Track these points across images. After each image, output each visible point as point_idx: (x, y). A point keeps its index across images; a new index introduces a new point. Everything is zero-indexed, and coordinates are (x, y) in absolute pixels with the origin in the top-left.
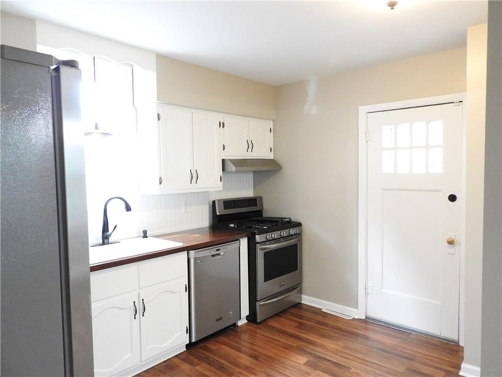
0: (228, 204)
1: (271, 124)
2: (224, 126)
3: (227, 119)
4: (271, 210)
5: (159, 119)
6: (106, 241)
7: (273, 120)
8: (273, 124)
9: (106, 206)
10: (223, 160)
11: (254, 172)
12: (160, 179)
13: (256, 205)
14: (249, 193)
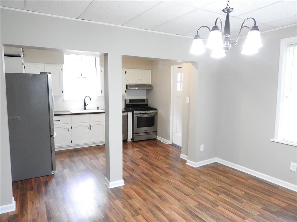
0: (131, 101)
1: (150, 71)
2: (127, 73)
3: (129, 71)
4: (151, 104)
5: (101, 72)
6: (85, 109)
7: (151, 70)
8: (151, 71)
9: (85, 99)
10: (127, 85)
11: (146, 89)
12: (101, 91)
13: (145, 102)
14: (144, 97)
